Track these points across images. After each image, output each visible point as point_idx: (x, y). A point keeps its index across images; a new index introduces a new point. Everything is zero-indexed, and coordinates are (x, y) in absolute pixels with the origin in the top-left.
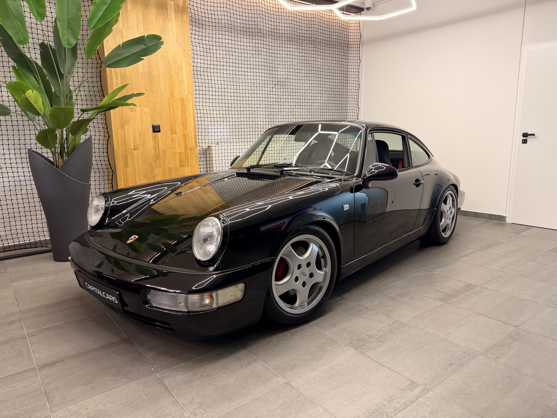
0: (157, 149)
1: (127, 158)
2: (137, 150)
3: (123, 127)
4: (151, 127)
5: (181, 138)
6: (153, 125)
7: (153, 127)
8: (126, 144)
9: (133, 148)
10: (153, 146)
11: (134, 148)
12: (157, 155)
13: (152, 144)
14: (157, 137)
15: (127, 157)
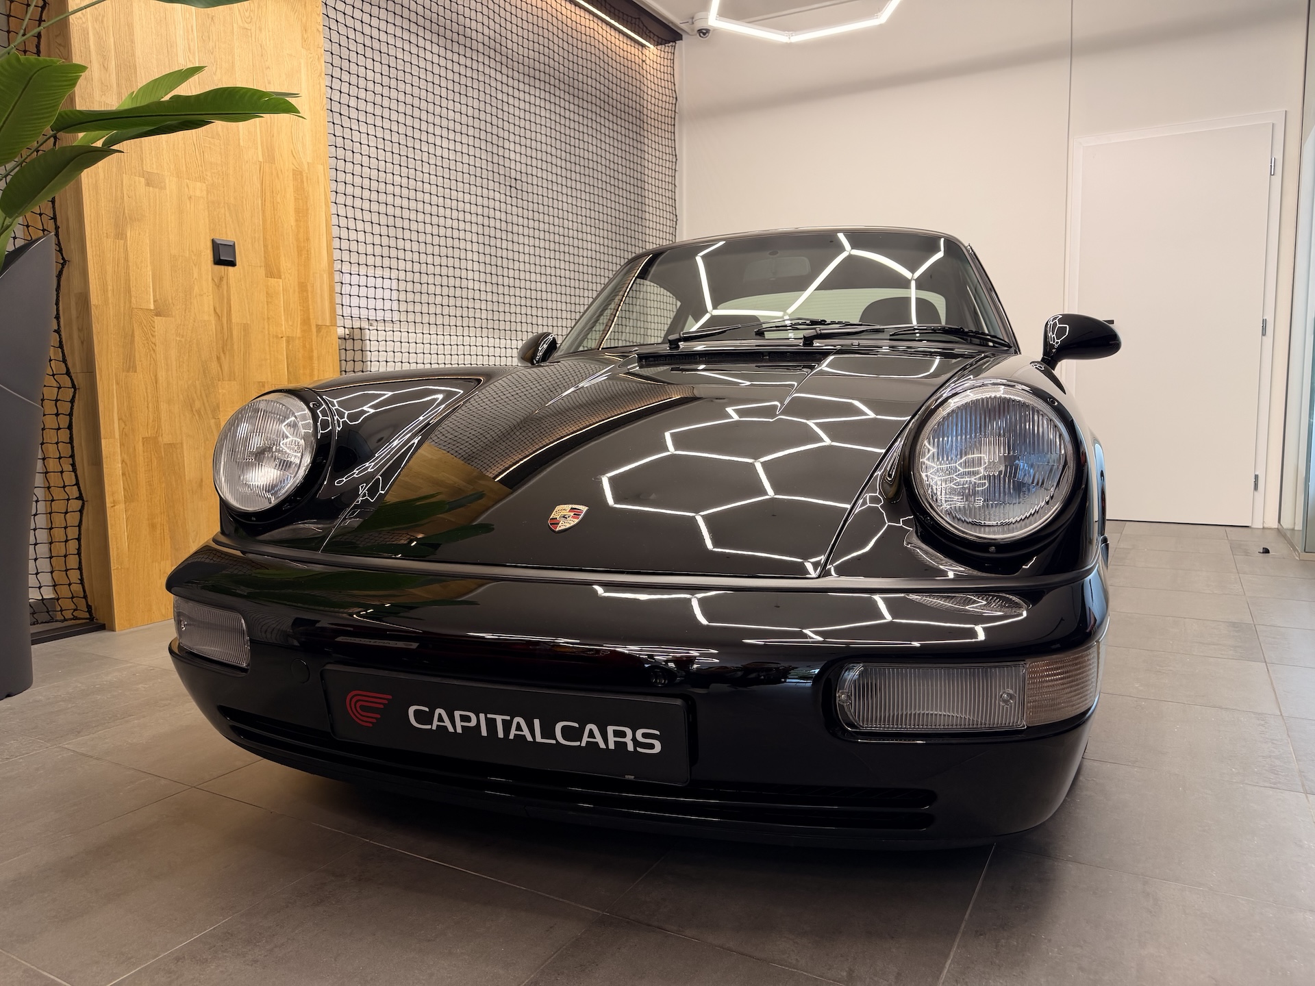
0: (225, 320)
1: (132, 342)
2: (164, 316)
3: (120, 235)
4: (209, 245)
5: (294, 291)
6: (213, 241)
7: (216, 246)
8: (130, 292)
9: (152, 307)
10: (215, 310)
11: (156, 308)
12: (225, 339)
13: (211, 303)
14: (225, 281)
15: (133, 335)
